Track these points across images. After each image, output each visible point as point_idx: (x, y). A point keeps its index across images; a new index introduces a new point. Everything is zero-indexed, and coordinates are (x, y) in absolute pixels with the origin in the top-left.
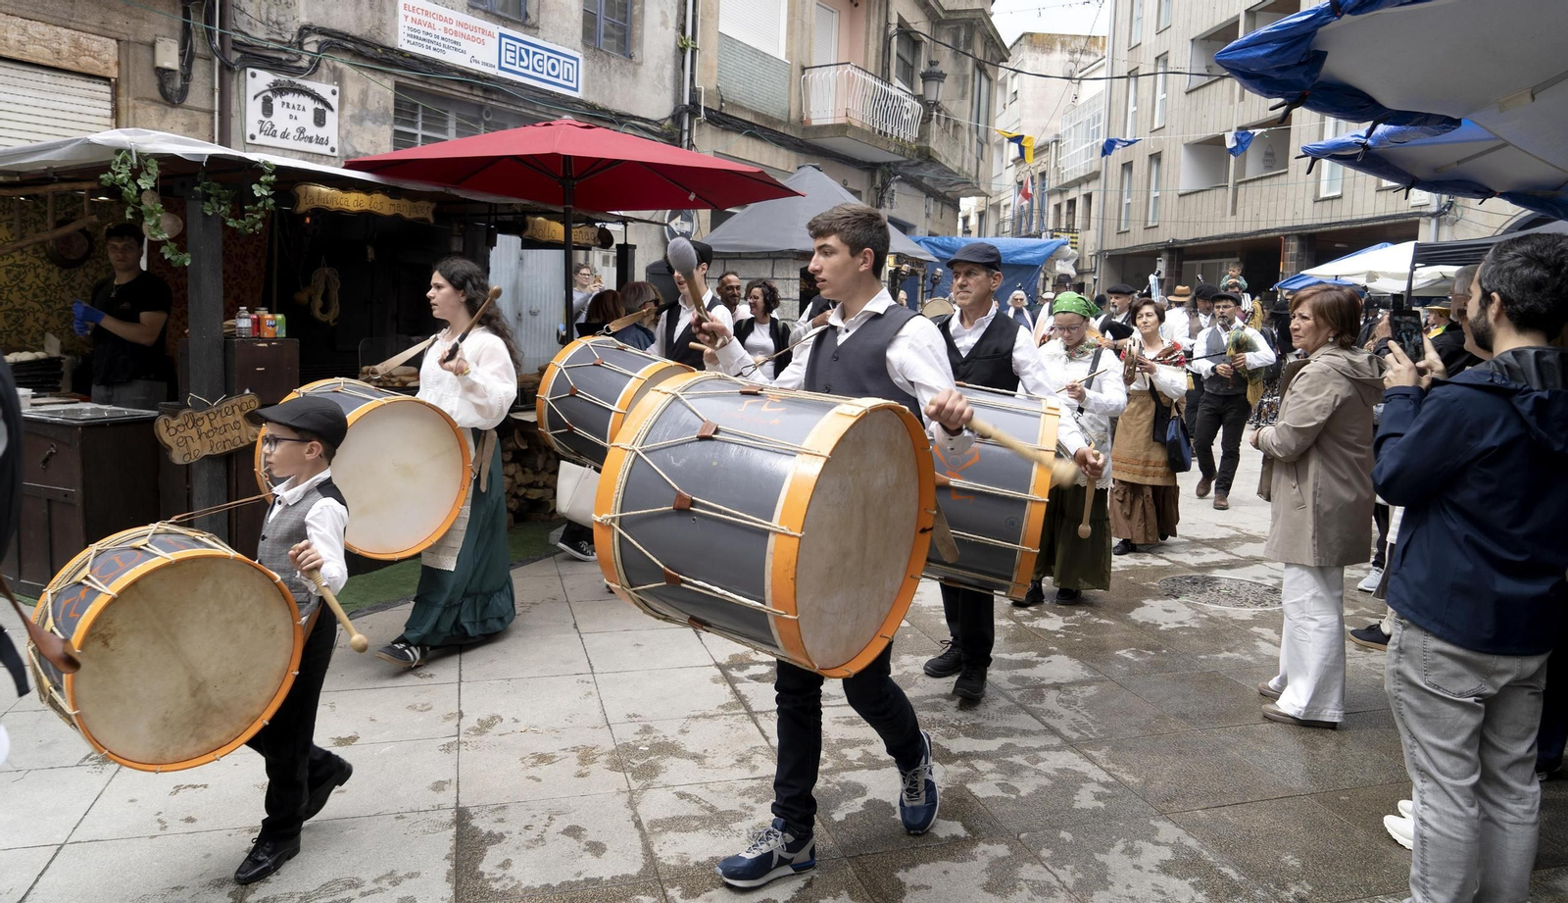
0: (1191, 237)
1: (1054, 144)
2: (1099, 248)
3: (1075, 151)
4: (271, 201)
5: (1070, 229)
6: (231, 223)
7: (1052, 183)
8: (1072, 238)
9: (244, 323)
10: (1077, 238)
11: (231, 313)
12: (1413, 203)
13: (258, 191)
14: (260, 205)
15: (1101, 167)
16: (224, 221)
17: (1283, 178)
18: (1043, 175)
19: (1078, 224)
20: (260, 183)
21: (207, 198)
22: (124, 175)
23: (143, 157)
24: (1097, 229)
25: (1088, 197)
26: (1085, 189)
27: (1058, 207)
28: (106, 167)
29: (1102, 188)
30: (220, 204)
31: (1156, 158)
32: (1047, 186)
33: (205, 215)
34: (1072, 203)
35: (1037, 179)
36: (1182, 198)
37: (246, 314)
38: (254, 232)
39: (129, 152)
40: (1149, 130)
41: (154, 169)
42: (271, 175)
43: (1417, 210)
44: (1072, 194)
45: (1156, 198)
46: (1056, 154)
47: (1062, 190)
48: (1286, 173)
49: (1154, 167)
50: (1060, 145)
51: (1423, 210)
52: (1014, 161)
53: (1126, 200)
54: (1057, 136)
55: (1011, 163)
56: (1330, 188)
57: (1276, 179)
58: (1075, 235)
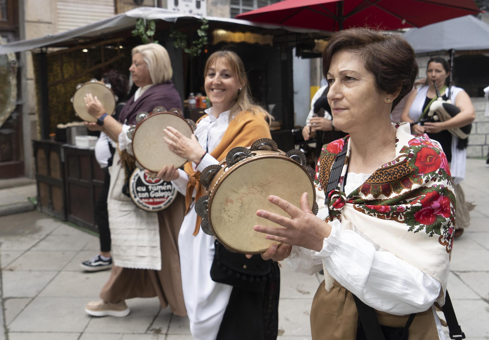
4: (206, 39)
6: (187, 51)
9: (193, 102)
11: (187, 97)
13: (201, 33)
14: (201, 40)
16: (183, 51)
20: (201, 30)
21: (175, 39)
22: (142, 29)
23: (149, 21)
28: (134, 28)
30: (181, 42)
33: (175, 48)
37: (193, 97)
38: (197, 56)
39: (143, 19)
41: (153, 26)
42: (206, 25)
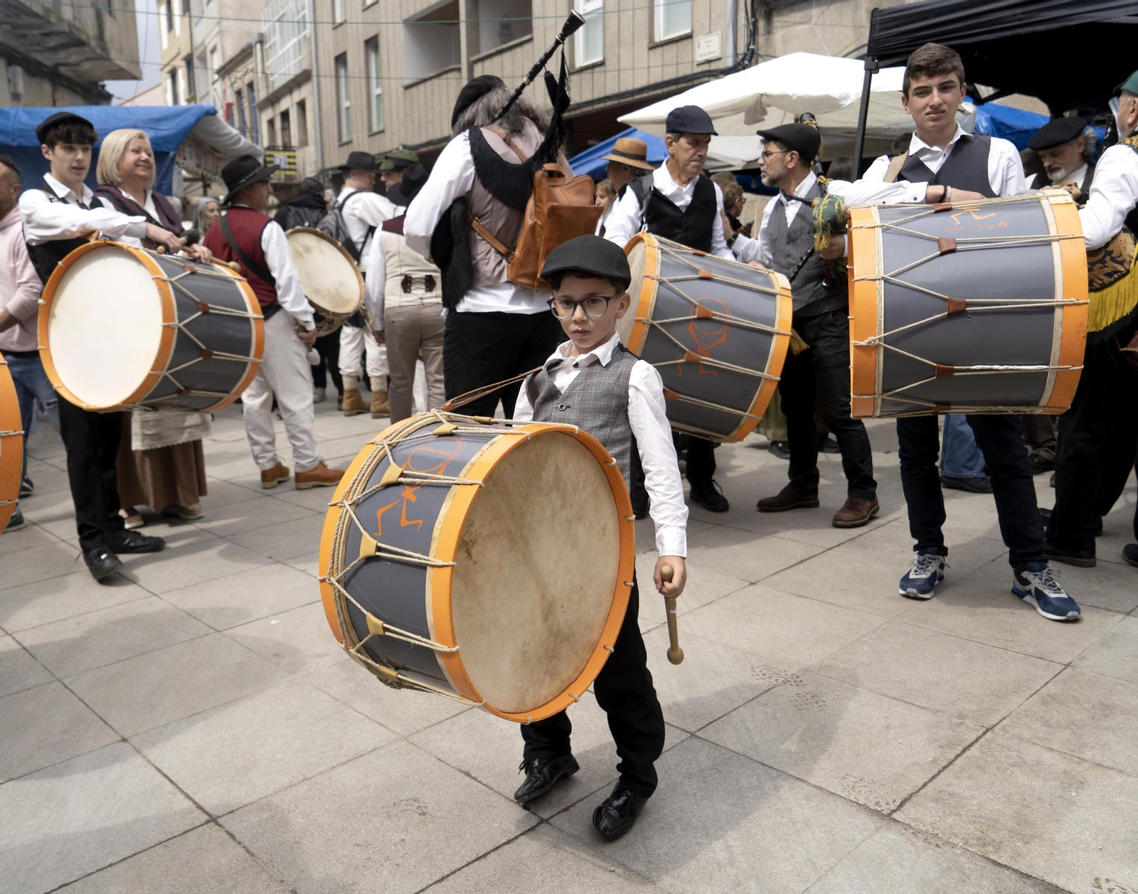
0: (424, 140)
1: (258, 46)
2: (320, 166)
3: (285, 49)
5: (287, 147)
7: (261, 94)
8: (289, 157)
10: (294, 157)
12: (699, 59)
15: (311, 64)
17: (527, 47)
18: (251, 86)
19: (295, 141)
24: (316, 144)
25: (302, 105)
26: (297, 96)
27: (271, 123)
29: (316, 90)
31: (372, 44)
32: (256, 98)
34: (285, 115)
35: (245, 93)
36: (409, 91)
40: (360, 8)
43: (706, 68)
44: (287, 103)
45: (378, 96)
46: (263, 58)
47: (273, 100)
48: (531, 40)
49: (373, 56)
50: (266, 46)
51: (714, 66)
52: (218, 72)
53: (345, 104)
54: (261, 35)
55: (216, 77)
56: (587, 55)
57: (518, 50)
58: (291, 154)
